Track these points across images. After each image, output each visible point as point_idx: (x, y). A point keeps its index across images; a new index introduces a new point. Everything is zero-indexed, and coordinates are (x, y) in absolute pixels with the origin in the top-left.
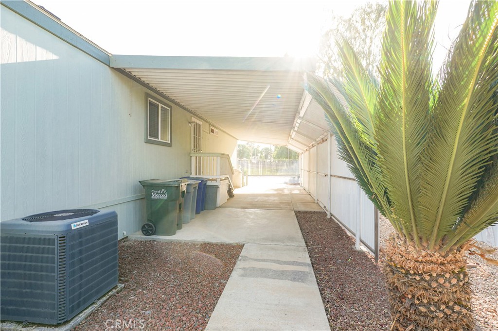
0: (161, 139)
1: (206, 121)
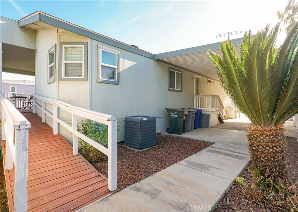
0: (176, 88)
1: (204, 76)
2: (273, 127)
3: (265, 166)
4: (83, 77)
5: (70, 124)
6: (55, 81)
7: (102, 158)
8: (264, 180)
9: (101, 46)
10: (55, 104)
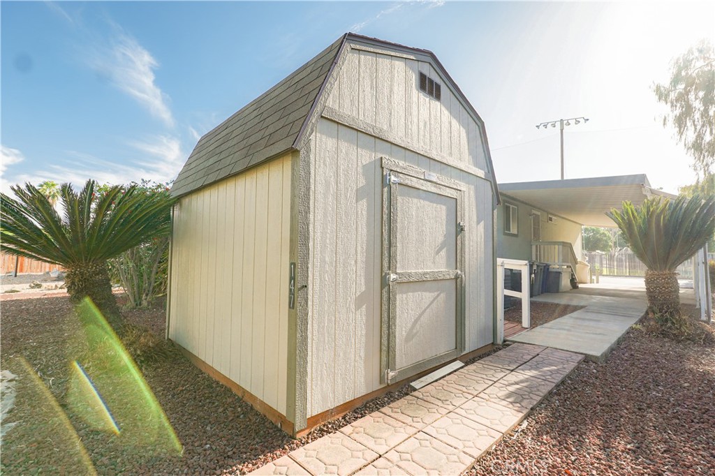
1: (544, 211)
2: (667, 272)
3: (662, 304)
8: (662, 315)
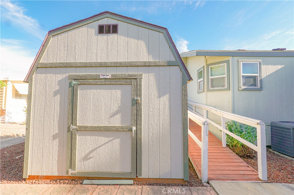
4: (226, 88)
5: (219, 124)
6: (204, 92)
7: (248, 154)
9: (242, 60)
10: (205, 108)
